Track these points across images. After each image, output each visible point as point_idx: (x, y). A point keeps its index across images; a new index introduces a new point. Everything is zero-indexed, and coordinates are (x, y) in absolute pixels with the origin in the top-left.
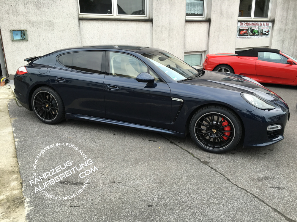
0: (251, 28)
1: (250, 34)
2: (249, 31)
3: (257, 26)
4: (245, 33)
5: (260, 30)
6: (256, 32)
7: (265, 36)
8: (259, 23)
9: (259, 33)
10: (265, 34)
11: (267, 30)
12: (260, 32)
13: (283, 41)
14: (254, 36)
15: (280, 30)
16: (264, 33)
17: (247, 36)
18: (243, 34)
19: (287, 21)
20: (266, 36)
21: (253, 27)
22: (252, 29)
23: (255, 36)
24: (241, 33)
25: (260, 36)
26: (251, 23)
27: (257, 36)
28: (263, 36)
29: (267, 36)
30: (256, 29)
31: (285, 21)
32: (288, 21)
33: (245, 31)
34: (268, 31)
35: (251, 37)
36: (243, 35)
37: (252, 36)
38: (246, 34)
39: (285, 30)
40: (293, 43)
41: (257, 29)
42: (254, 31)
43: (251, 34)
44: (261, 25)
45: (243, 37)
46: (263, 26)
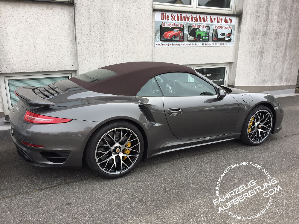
0: (190, 26)
1: (189, 38)
2: (186, 32)
3: (204, 24)
4: (175, 36)
5: (211, 31)
6: (202, 35)
7: (222, 43)
8: (208, 17)
9: (208, 36)
10: (223, 40)
11: (227, 31)
12: (211, 35)
13: (261, 53)
14: (198, 43)
15: (255, 33)
16: (220, 36)
17: (183, 41)
18: (171, 37)
19: (268, 16)
20: (225, 43)
21: (194, 24)
22: (193, 27)
23: (201, 43)
24: (165, 35)
25: (213, 43)
26: (189, 15)
27: (206, 43)
28: (219, 43)
29: (228, 43)
30: (201, 29)
31: (264, 16)
32: (270, 17)
33: (175, 31)
34: (230, 34)
35: (190, 45)
36: (172, 39)
37: (194, 43)
38: (178, 39)
39: (265, 34)
40: (281, 58)
41: (205, 30)
42: (198, 33)
43: (191, 38)
44: (212, 20)
45: (171, 43)
46: (219, 24)
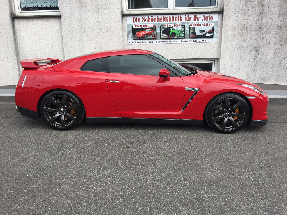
0: (162, 26)
1: (162, 37)
2: (158, 31)
3: (179, 23)
4: (147, 35)
5: (187, 29)
6: (177, 32)
7: (202, 39)
8: (183, 17)
9: (184, 34)
10: (204, 36)
11: (207, 28)
12: (187, 32)
13: (256, 49)
14: (172, 40)
16: (198, 33)
17: (156, 39)
20: (205, 39)
21: (167, 24)
22: (165, 27)
23: (176, 40)
24: (137, 35)
25: (190, 40)
26: (160, 17)
27: (182, 40)
28: (198, 40)
29: (209, 39)
30: (175, 28)
33: (147, 31)
34: (212, 31)
35: (164, 42)
36: (144, 37)
37: (168, 40)
38: (150, 37)
41: (180, 28)
42: (171, 31)
43: (164, 36)
44: (188, 19)
45: (143, 41)
46: (196, 22)
